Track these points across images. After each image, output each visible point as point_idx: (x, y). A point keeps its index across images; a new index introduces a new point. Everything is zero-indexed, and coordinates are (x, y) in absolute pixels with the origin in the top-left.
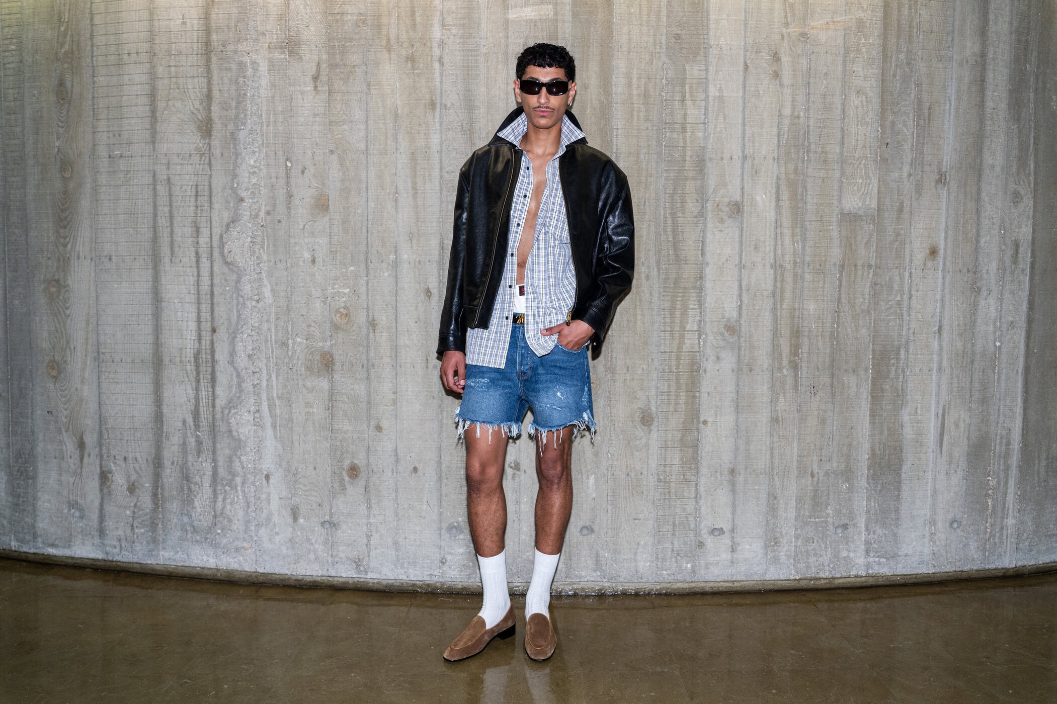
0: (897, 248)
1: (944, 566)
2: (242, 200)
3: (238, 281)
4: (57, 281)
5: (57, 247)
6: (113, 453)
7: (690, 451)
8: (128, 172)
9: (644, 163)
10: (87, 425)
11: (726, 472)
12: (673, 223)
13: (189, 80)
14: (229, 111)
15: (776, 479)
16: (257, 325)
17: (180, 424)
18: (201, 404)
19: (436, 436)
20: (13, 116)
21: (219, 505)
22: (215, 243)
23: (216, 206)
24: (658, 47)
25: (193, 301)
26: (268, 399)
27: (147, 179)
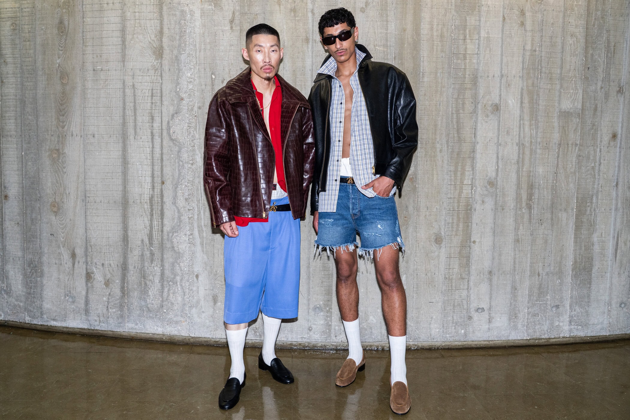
0: (593, 133)
1: (616, 331)
2: (182, 99)
3: (179, 152)
4: (58, 150)
5: (58, 128)
6: (95, 261)
7: (465, 260)
8: (106, 80)
9: (440, 79)
10: (77, 243)
11: (487, 273)
12: (457, 117)
13: (148, 22)
14: (175, 42)
15: (517, 277)
16: (191, 179)
17: (140, 242)
18: (154, 230)
19: (306, 250)
20: (28, 43)
21: (165, 294)
22: (164, 127)
23: (165, 103)
24: (450, 5)
25: (149, 164)
26: (198, 227)
27: (119, 85)
